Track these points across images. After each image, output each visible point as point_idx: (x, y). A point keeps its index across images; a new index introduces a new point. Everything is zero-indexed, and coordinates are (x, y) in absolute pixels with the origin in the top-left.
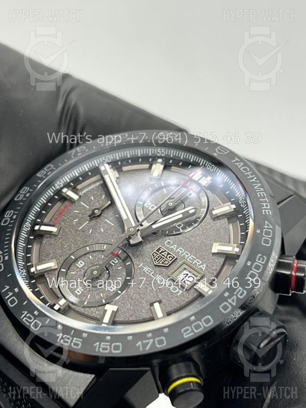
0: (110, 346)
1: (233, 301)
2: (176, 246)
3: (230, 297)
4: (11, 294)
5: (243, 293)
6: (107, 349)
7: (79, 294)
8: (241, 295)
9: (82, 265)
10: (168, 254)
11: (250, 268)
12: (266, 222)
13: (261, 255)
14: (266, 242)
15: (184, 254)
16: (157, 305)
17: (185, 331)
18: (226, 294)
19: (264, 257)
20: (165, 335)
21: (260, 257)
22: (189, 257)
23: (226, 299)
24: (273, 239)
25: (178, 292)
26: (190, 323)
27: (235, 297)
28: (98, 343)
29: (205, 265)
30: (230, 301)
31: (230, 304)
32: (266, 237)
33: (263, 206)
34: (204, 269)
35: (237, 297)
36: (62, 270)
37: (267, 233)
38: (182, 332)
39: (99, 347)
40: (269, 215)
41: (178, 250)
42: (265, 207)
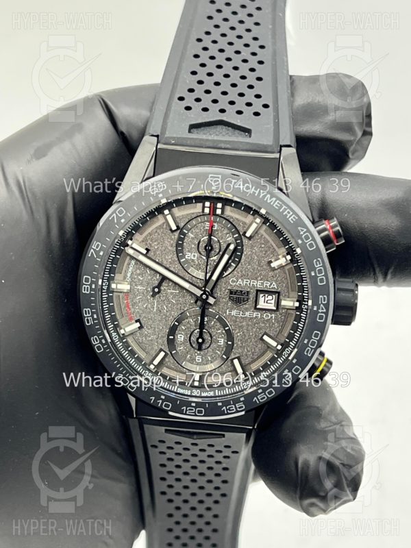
0: (265, 394)
1: (322, 309)
2: (240, 280)
3: (318, 308)
4: (161, 401)
5: (324, 298)
6: (264, 398)
7: (200, 361)
8: (324, 301)
9: (182, 338)
10: (242, 291)
11: (316, 277)
12: (299, 228)
13: (315, 260)
14: (311, 245)
15: (252, 283)
16: (265, 338)
17: (307, 352)
18: (315, 308)
19: (319, 259)
20: (296, 364)
21: (316, 262)
22: (258, 284)
23: (317, 312)
24: (314, 239)
25: (272, 317)
26: (307, 345)
27: (322, 305)
28: (255, 398)
29: (274, 283)
30: (320, 311)
31: (322, 312)
32: (309, 242)
33: (286, 215)
34: (275, 286)
35: (323, 304)
36: (173, 352)
37: (307, 238)
38: (306, 353)
39: (258, 400)
40: (296, 220)
41: (245, 283)
42: (289, 215)
